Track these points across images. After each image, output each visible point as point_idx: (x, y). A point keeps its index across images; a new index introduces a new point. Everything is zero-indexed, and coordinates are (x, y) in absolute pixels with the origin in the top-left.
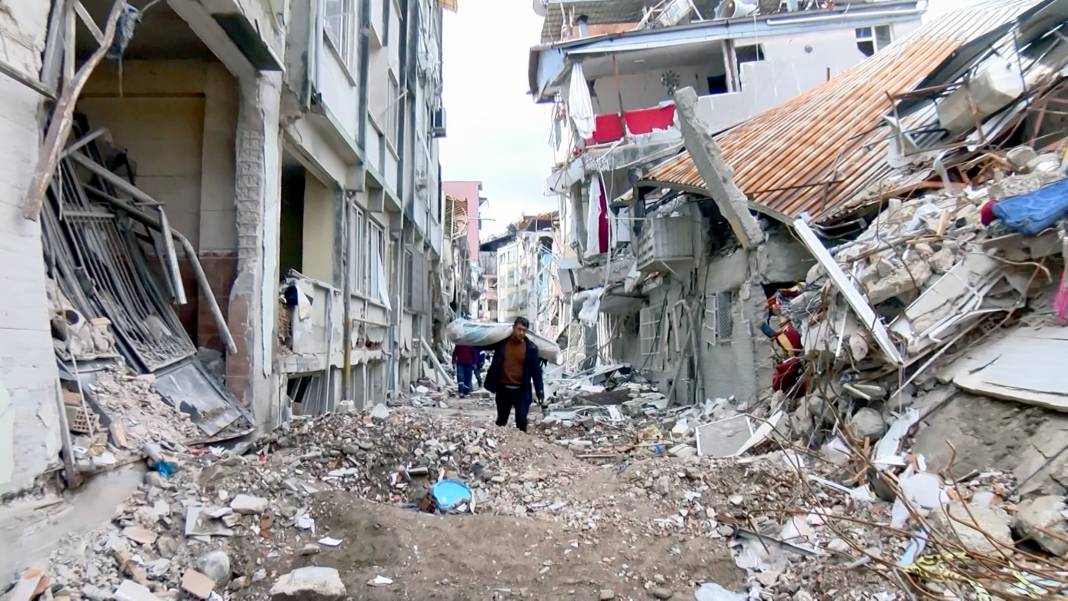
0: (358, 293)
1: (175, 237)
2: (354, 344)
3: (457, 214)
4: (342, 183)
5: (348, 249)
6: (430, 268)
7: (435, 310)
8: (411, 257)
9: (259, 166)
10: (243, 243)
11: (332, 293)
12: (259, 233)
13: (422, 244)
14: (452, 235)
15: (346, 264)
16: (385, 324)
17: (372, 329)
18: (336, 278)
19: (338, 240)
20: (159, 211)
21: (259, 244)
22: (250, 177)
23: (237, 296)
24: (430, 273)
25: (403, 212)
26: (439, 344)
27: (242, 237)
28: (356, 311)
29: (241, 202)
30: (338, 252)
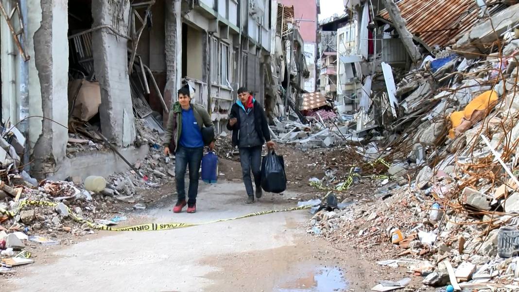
0: (215, 84)
1: (145, 68)
2: (213, 111)
3: (285, 17)
4: (206, 29)
5: (209, 62)
6: (263, 61)
7: (266, 89)
8: (247, 58)
9: (174, 36)
10: (169, 68)
11: (203, 85)
12: (175, 64)
13: (254, 48)
14: (282, 33)
15: (209, 70)
16: (230, 99)
17: (222, 102)
18: (204, 77)
19: (205, 58)
20: (139, 58)
21: (175, 68)
22: (171, 41)
23: (167, 90)
24: (261, 65)
25: (241, 34)
26: (271, 112)
27: (169, 66)
28: (214, 94)
29: (168, 51)
30: (205, 64)
